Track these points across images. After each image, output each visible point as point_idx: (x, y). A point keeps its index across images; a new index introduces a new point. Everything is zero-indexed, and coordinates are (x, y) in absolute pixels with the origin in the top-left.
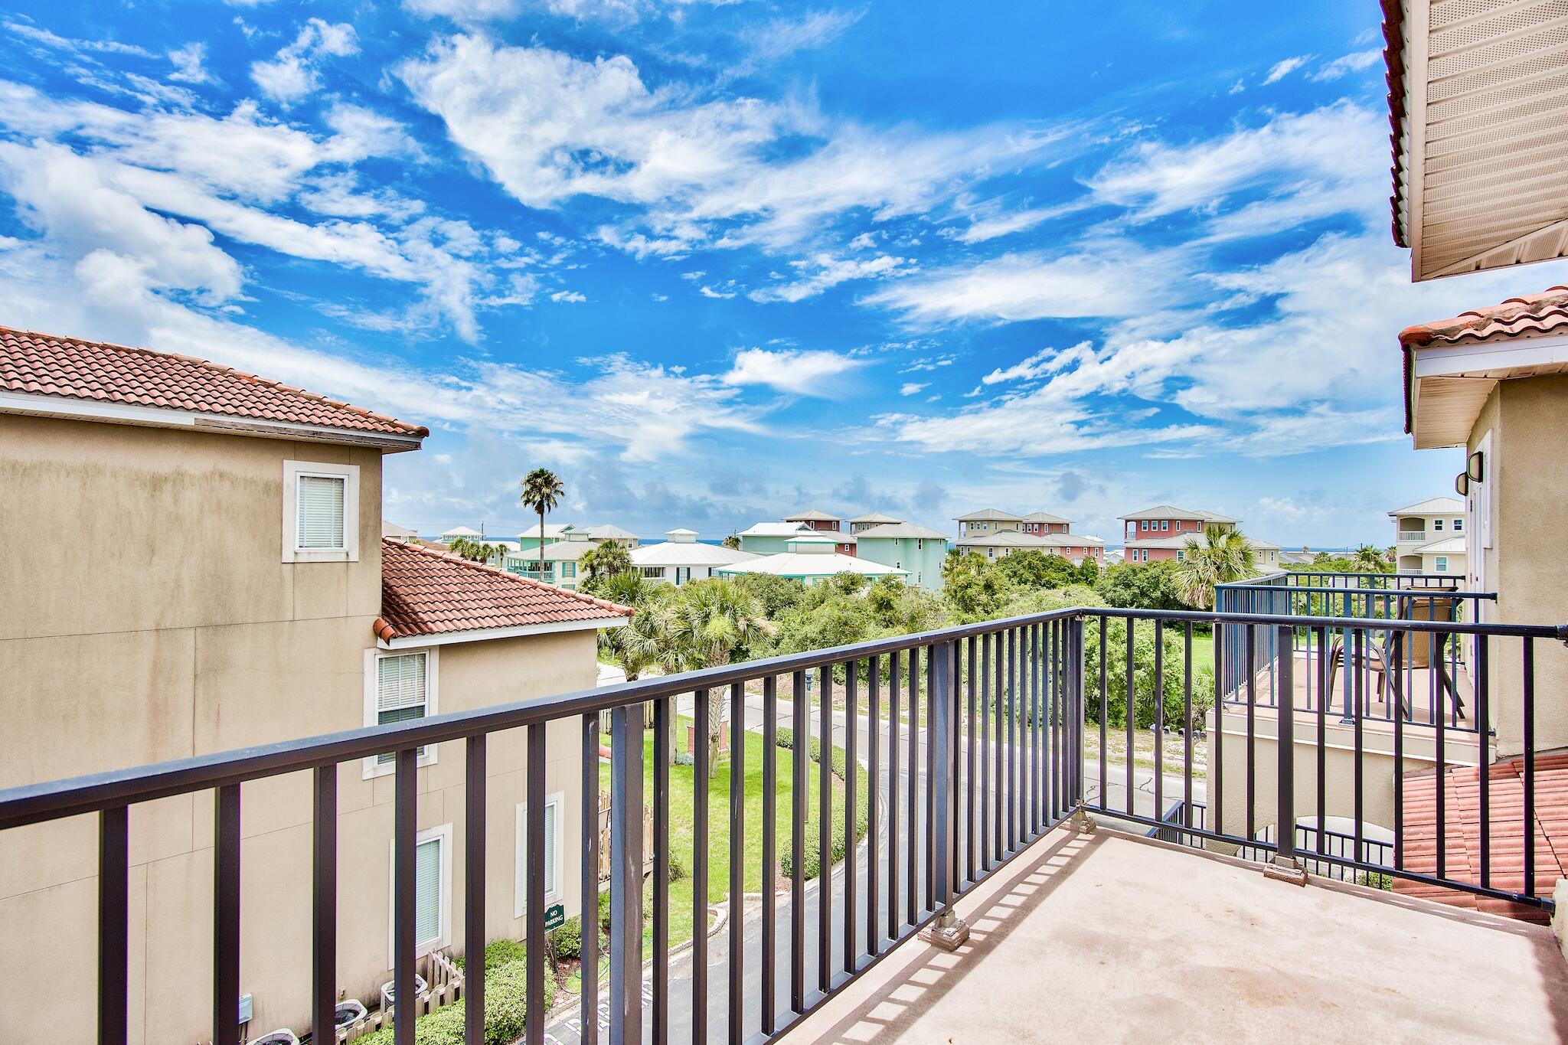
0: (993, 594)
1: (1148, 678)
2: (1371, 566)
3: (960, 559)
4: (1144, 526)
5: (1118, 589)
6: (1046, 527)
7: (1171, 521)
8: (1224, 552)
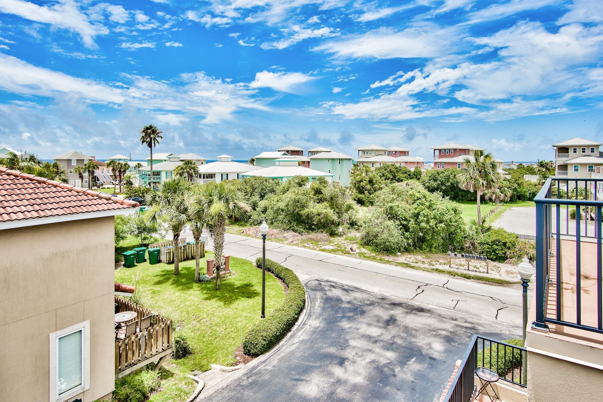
0: (373, 185)
1: (446, 227)
2: (544, 170)
3: (359, 168)
4: (443, 152)
5: (431, 182)
6: (398, 153)
7: (455, 150)
8: (483, 164)
